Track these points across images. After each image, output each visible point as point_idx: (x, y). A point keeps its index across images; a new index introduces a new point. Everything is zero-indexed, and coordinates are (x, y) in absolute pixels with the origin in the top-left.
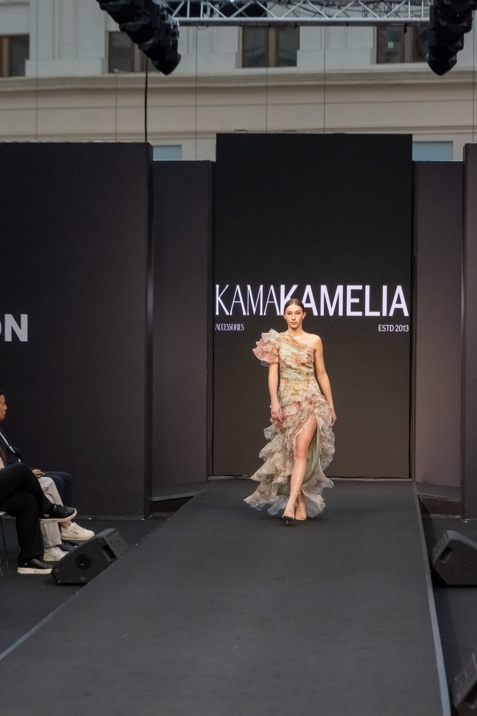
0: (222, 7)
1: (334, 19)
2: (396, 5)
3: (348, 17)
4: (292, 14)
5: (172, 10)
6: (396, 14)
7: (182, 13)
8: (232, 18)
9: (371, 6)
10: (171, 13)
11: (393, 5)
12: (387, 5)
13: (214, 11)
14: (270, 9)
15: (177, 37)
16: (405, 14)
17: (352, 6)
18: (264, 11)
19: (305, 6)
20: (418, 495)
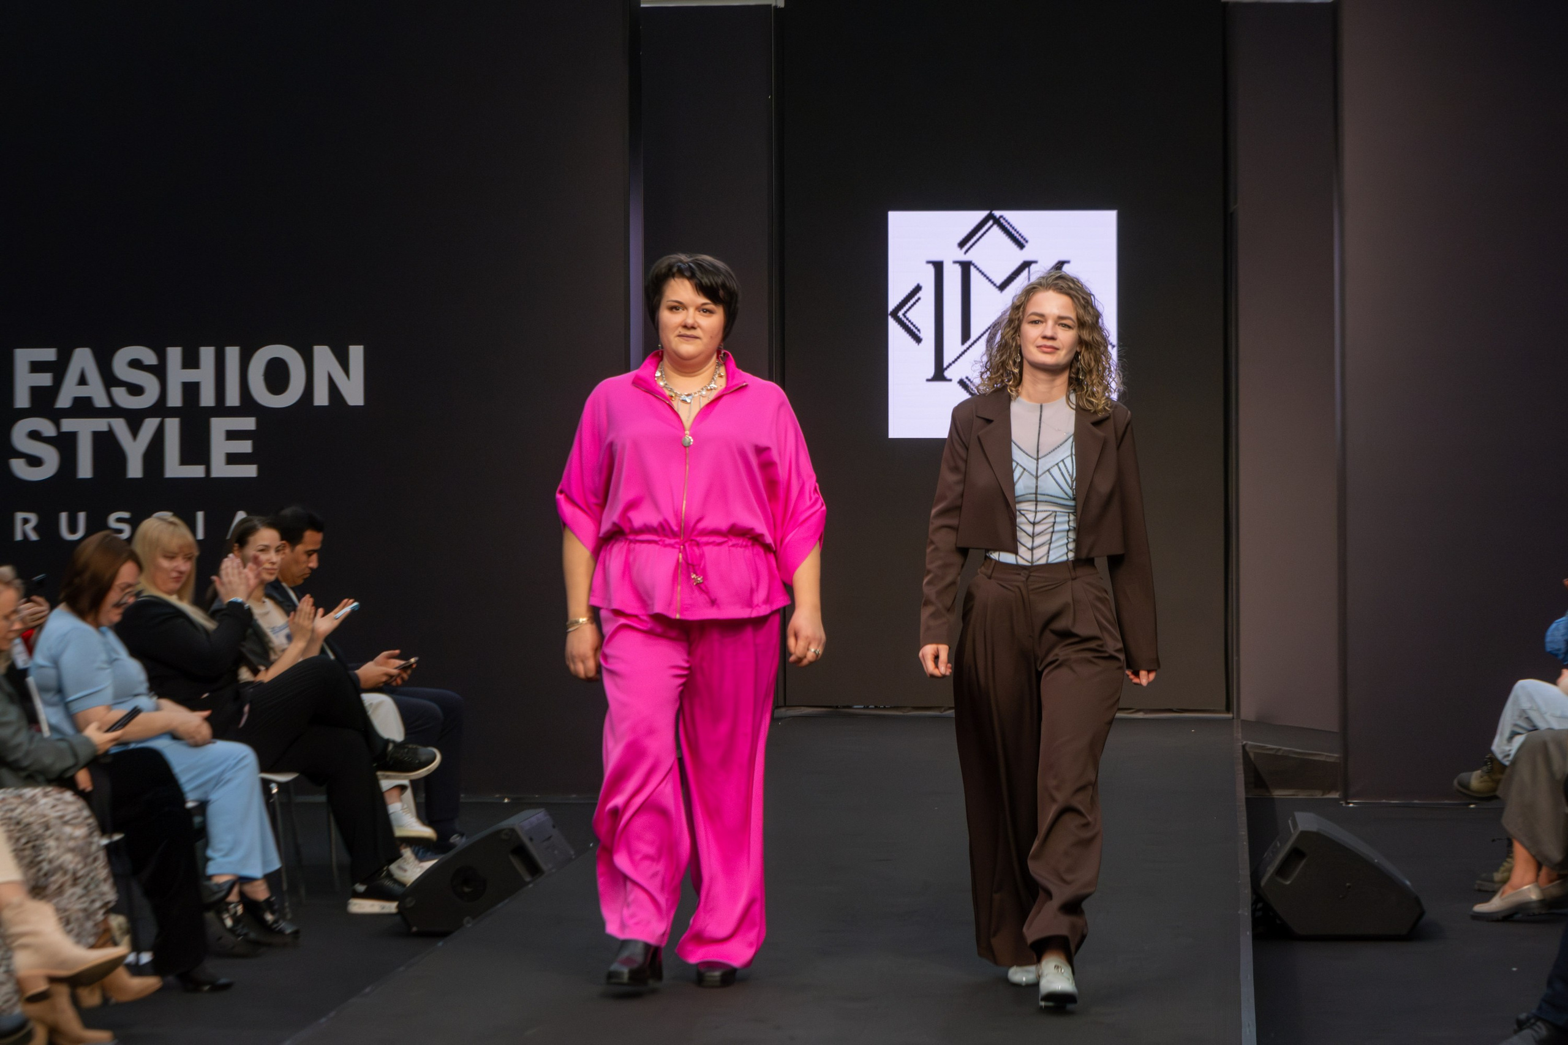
20: (1244, 747)
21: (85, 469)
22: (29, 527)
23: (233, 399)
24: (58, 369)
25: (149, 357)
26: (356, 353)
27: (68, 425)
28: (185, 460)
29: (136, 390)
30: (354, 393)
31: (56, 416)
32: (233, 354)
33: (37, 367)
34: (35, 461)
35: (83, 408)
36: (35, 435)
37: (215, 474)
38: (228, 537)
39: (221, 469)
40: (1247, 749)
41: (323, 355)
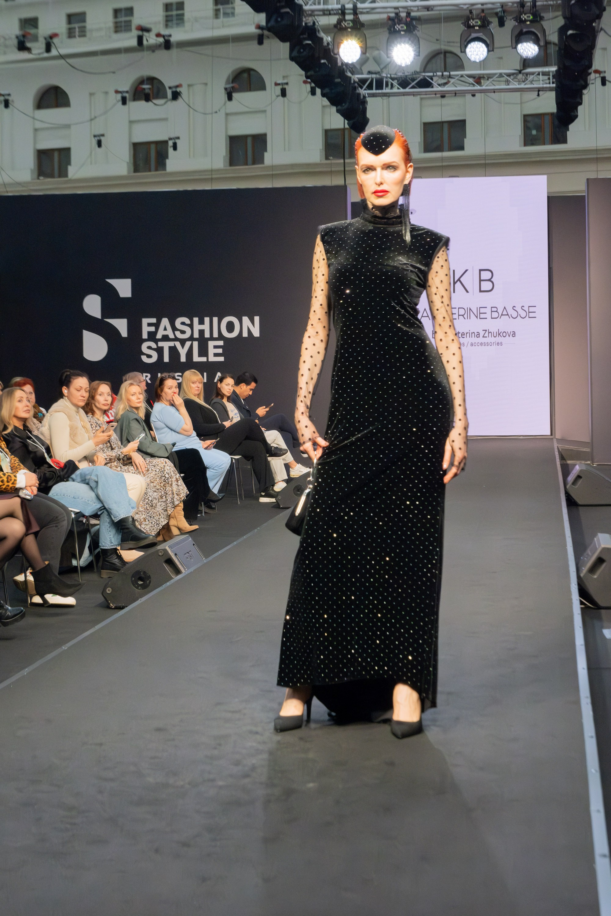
0: (399, 82)
1: (484, 87)
2: (530, 76)
3: (495, 85)
4: (453, 85)
5: (362, 85)
6: (531, 82)
7: (370, 87)
8: (407, 90)
9: (512, 77)
10: (362, 88)
11: (528, 76)
12: (524, 76)
13: (394, 85)
14: (435, 82)
15: (366, 104)
16: (538, 82)
17: (497, 77)
18: (431, 83)
19: (462, 79)
20: (557, 447)
21: (166, 359)
22: (148, 379)
23: (216, 335)
24: (157, 325)
25: (187, 321)
26: (257, 319)
27: (160, 344)
28: (200, 355)
29: (183, 332)
30: (256, 333)
31: (156, 341)
32: (215, 320)
33: (149, 325)
34: (149, 356)
35: (166, 338)
36: (149, 348)
37: (210, 360)
38: (215, 381)
39: (212, 358)
40: (559, 447)
41: (246, 319)
